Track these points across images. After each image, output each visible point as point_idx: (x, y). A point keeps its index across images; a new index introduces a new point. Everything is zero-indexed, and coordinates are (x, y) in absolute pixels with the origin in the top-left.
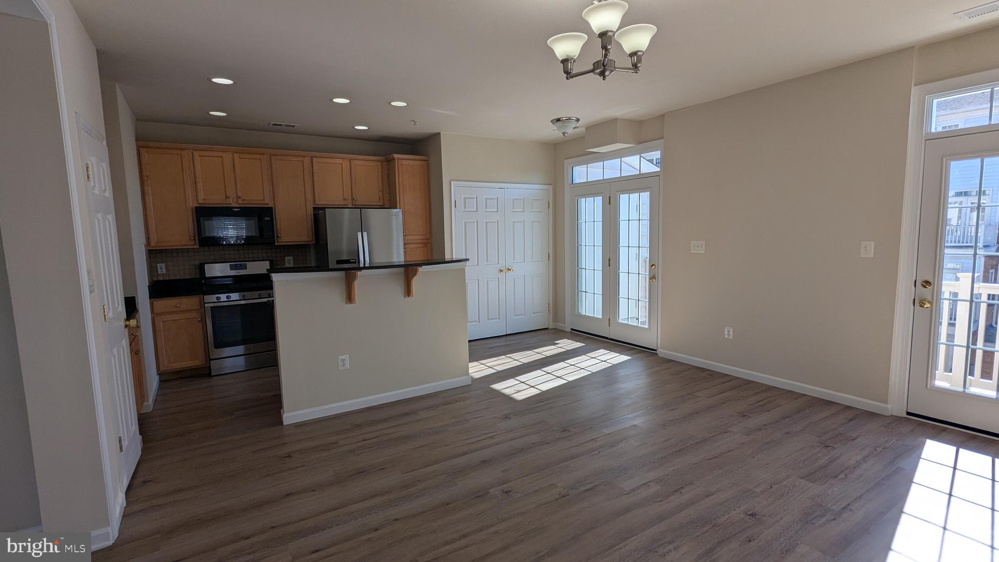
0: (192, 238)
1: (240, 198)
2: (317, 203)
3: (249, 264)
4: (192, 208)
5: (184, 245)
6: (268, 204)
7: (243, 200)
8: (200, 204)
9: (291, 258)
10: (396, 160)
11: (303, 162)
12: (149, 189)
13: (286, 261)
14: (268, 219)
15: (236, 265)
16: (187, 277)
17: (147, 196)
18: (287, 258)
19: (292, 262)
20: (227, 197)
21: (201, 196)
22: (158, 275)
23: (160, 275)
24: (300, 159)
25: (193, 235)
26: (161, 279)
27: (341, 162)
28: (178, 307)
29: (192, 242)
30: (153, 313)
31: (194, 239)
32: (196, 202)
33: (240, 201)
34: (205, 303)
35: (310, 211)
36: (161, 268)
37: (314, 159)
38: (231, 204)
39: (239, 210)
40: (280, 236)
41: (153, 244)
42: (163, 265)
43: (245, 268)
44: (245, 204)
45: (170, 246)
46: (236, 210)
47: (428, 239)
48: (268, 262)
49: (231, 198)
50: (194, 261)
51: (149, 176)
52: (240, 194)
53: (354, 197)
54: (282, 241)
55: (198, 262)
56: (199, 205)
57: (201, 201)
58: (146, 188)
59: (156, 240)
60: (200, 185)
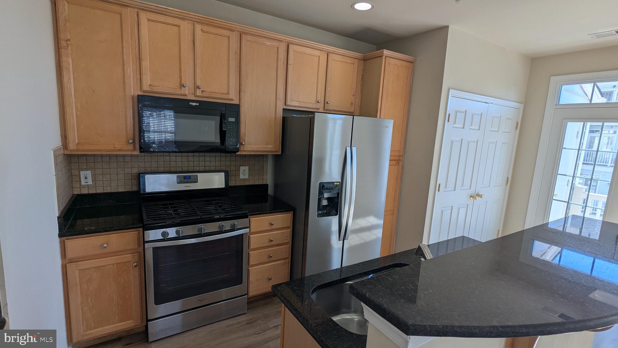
0: (131, 141)
1: (198, 88)
2: (288, 103)
3: (201, 176)
4: (133, 97)
5: (120, 150)
6: (232, 100)
7: (202, 91)
8: (144, 92)
9: (247, 168)
10: (384, 57)
11: (278, 48)
12: (68, 62)
13: (241, 172)
14: (233, 120)
15: (185, 177)
16: (121, 190)
17: (65, 73)
18: (242, 168)
19: (247, 173)
20: (182, 86)
21: (147, 81)
22: (81, 187)
23: (84, 186)
24: (276, 44)
25: (132, 136)
26: (85, 191)
27: (319, 54)
28: (106, 247)
29: (131, 147)
30: (65, 257)
31: (134, 142)
32: (139, 89)
33: (199, 93)
34: (145, 242)
35: (280, 114)
36: (86, 178)
37: (291, 46)
38: (186, 95)
39: (198, 104)
40: (243, 143)
41: (72, 146)
42: (89, 173)
43: (196, 181)
44: (204, 97)
45: (99, 150)
46: (194, 104)
47: (400, 156)
48: (223, 173)
49: (187, 87)
50: (131, 168)
51: (69, 40)
52: (199, 83)
53: (327, 100)
54: (245, 149)
55: (135, 171)
56: (142, 94)
57: (146, 87)
58: (64, 59)
59: (77, 142)
60: (146, 64)
